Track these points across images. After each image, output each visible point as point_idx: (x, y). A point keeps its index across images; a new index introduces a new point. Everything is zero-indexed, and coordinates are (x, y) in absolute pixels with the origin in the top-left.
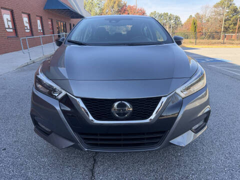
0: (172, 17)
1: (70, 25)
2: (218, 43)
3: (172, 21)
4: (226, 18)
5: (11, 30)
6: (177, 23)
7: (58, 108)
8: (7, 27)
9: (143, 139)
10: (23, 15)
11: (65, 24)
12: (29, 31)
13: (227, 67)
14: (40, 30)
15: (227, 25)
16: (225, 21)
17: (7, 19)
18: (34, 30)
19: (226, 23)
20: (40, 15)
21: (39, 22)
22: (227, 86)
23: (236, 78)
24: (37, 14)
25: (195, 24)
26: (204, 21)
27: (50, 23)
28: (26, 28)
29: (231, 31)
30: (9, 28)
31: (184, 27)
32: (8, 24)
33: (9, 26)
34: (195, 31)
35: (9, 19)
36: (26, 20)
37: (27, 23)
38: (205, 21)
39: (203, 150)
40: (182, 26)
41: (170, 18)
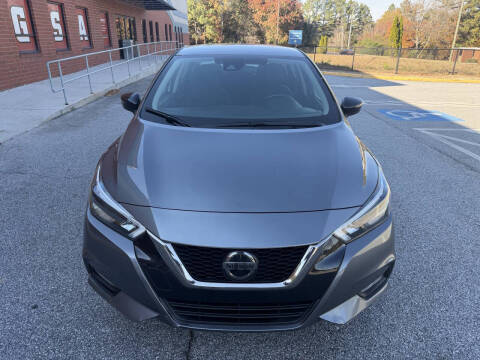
0: (353, 8)
1: (144, 22)
2: (442, 72)
3: (353, 16)
4: (465, 13)
5: (27, 39)
6: (363, 20)
7: (132, 256)
8: (18, 31)
9: (275, 312)
10: (50, 5)
11: (134, 21)
12: (61, 39)
13: (452, 134)
14: (83, 36)
15: (465, 29)
16: (462, 20)
17: (18, 16)
18: (71, 36)
19: (464, 23)
20: (84, 5)
21: (81, 19)
22: (444, 181)
23: (464, 164)
24: (79, 4)
25: (398, 25)
26: (419, 18)
27: (103, 20)
28: (56, 33)
29: (473, 40)
30: (22, 35)
31: (377, 29)
32: (21, 27)
33: (21, 30)
34: (398, 41)
35: (23, 16)
36: (55, 15)
37: (57, 22)
38: (422, 18)
39: (380, 321)
40: (372, 26)
41: (348, 9)
